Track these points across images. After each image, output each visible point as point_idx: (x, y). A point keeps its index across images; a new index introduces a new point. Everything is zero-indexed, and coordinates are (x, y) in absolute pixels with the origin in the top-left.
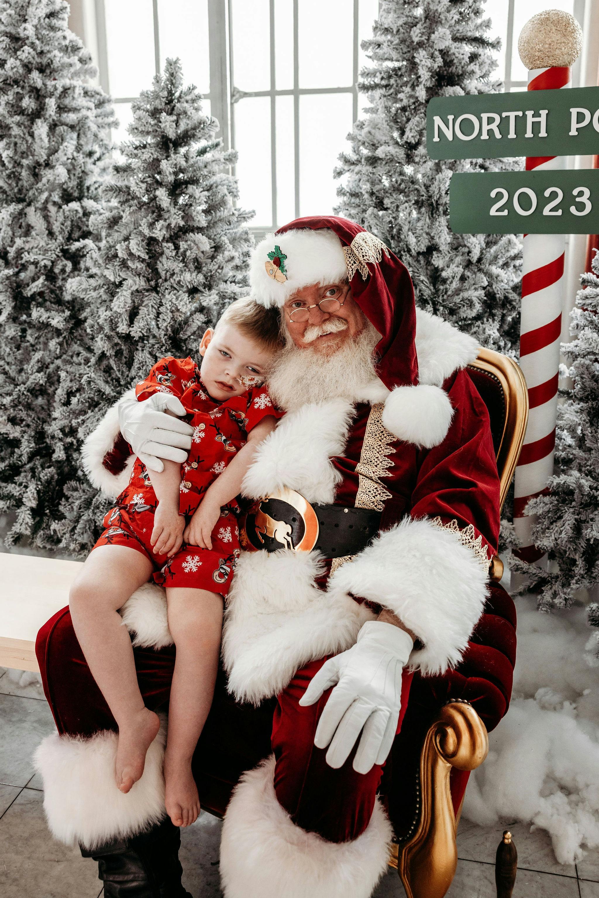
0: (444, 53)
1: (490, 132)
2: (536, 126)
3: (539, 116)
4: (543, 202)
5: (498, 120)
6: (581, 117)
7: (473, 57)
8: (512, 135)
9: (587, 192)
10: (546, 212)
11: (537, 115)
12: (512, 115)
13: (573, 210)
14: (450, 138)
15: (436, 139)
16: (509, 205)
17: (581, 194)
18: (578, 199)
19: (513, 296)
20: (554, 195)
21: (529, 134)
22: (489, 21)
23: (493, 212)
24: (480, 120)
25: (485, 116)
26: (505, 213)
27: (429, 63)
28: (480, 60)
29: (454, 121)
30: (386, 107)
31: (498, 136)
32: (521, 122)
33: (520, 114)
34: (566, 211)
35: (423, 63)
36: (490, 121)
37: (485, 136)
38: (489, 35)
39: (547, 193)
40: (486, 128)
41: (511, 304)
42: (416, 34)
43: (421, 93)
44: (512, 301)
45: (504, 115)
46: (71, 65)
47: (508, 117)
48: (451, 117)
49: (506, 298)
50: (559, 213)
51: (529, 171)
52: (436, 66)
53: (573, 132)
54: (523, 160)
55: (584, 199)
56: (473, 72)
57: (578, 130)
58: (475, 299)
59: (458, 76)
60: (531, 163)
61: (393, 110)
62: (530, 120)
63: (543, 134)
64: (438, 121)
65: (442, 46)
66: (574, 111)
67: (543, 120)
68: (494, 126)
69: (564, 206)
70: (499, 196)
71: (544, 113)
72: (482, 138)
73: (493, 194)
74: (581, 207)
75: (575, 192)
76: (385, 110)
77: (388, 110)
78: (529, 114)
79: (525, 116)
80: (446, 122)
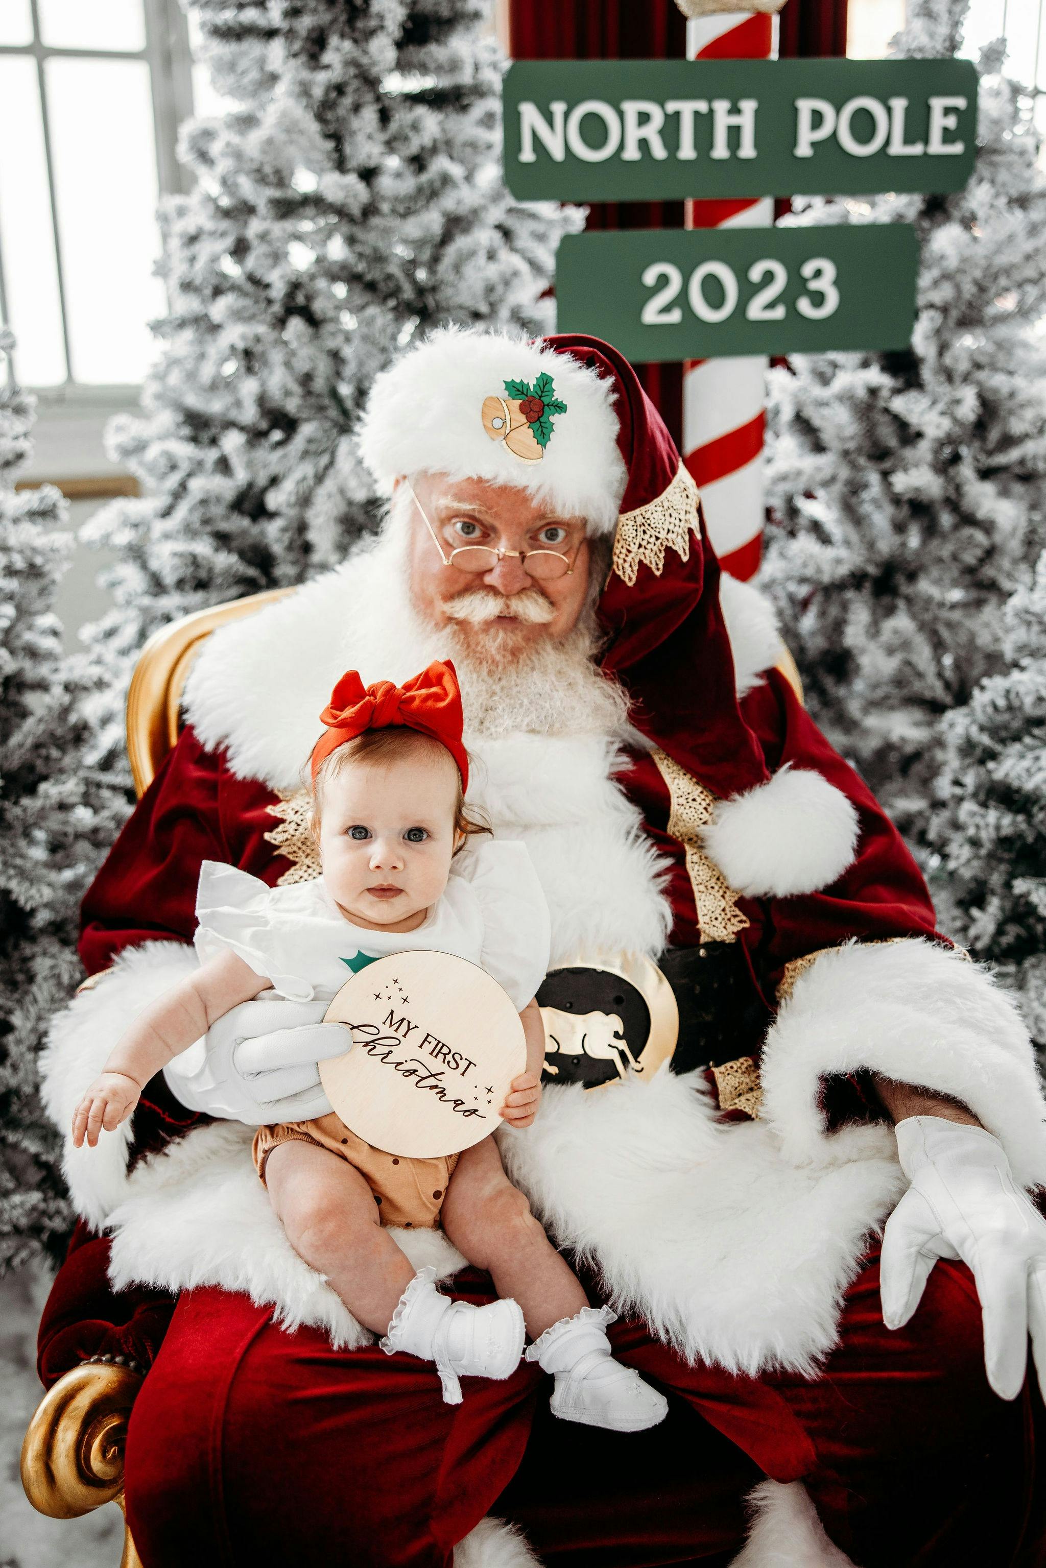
1: (643, 144)
2: (734, 133)
3: (740, 112)
4: (748, 291)
5: (658, 119)
6: (817, 119)
8: (687, 152)
9: (829, 269)
10: (756, 311)
11: (735, 110)
12: (687, 109)
13: (804, 306)
14: (558, 154)
15: (528, 156)
16: (682, 300)
17: (818, 273)
18: (812, 285)
20: (769, 277)
21: (720, 151)
23: (651, 314)
24: (621, 115)
25: (631, 108)
26: (675, 316)
29: (567, 115)
31: (659, 151)
32: (704, 123)
33: (703, 106)
34: (792, 310)
36: (644, 118)
37: (632, 153)
40: (634, 133)
45: (670, 107)
47: (677, 114)
50: (779, 313)
51: (703, 230)
53: (803, 150)
55: (826, 284)
57: (814, 145)
62: (722, 121)
63: (747, 151)
64: (529, 113)
66: (805, 106)
67: (747, 120)
68: (651, 132)
69: (788, 298)
70: (663, 280)
71: (749, 106)
72: (626, 157)
73: (650, 277)
74: (818, 299)
75: (808, 270)
76: (297, 89)
77: (305, 91)
78: (721, 107)
79: (711, 111)
80: (549, 118)
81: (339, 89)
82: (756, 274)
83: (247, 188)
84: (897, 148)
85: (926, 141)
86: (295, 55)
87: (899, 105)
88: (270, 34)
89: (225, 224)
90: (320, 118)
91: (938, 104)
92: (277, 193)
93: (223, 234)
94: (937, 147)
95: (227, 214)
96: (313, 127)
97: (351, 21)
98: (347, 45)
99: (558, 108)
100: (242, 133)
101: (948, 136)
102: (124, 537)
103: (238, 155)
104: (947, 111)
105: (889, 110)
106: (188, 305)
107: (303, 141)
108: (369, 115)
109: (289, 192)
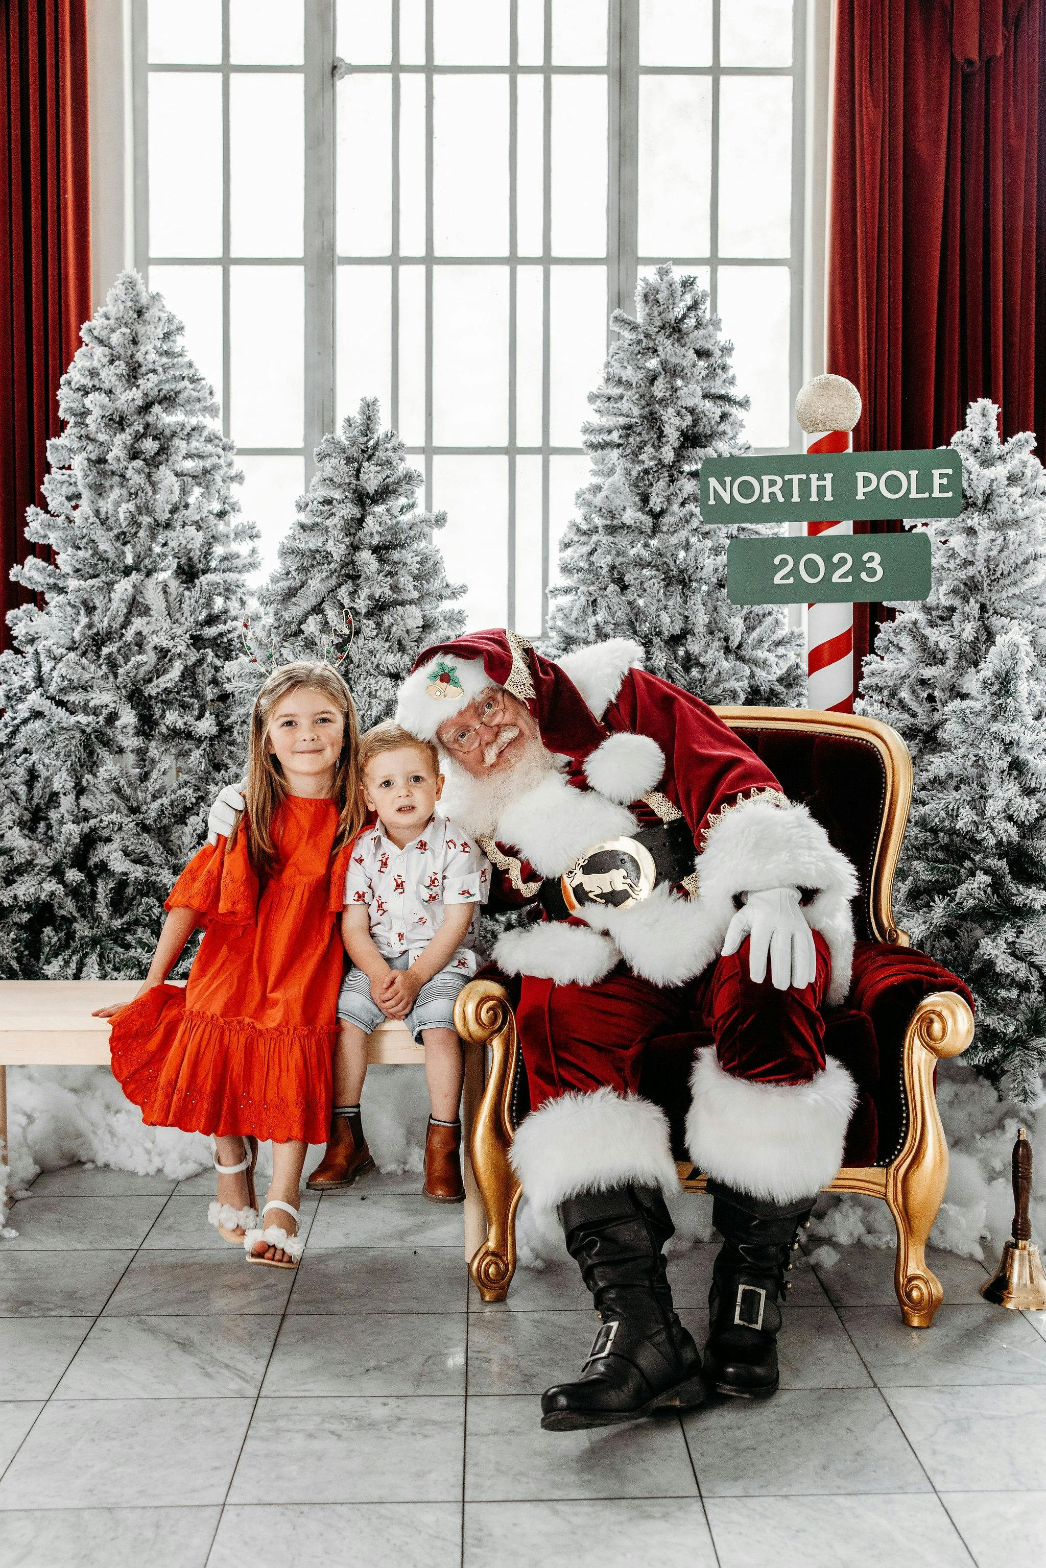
0: (692, 411)
1: (772, 495)
2: (821, 490)
3: (825, 479)
4: (831, 568)
5: (780, 483)
6: (867, 482)
7: (724, 417)
8: (796, 499)
9: (877, 557)
10: (836, 578)
11: (821, 478)
12: (796, 478)
13: (863, 576)
14: (728, 501)
15: (712, 502)
16: (795, 572)
17: (871, 559)
18: (868, 565)
19: (779, 688)
20: (843, 561)
21: (814, 498)
22: (734, 377)
23: (777, 580)
24: (761, 483)
25: (766, 479)
26: (791, 581)
27: (677, 421)
28: (731, 419)
29: (732, 483)
30: (626, 469)
31: (781, 499)
32: (805, 486)
33: (804, 477)
34: (857, 578)
35: (672, 421)
36: (772, 483)
37: (766, 500)
38: (736, 392)
39: (835, 560)
40: (767, 491)
41: (777, 699)
42: (660, 389)
43: (668, 455)
44: (779, 694)
45: (787, 477)
46: (199, 400)
47: (791, 480)
48: (728, 479)
49: (772, 690)
50: (850, 579)
51: (812, 537)
52: (684, 425)
53: (860, 497)
54: (805, 525)
55: (875, 565)
56: (724, 433)
57: (864, 494)
58: (739, 689)
59: (706, 436)
60: (814, 528)
61: (634, 473)
62: (815, 483)
63: (829, 497)
64: (713, 482)
65: (690, 403)
66: (860, 475)
67: (828, 483)
68: (776, 489)
69: (854, 571)
70: (784, 563)
71: (829, 476)
72: (763, 501)
73: (777, 561)
74: (872, 572)
75: (865, 557)
76: (624, 472)
77: (628, 472)
78: (814, 477)
79: (809, 479)
80: (723, 484)
81: (646, 472)
83: (599, 521)
84: (913, 495)
85: (931, 492)
86: (626, 457)
87: (913, 473)
88: (618, 446)
89: (584, 538)
90: (635, 486)
91: (936, 473)
92: (609, 522)
93: (584, 543)
94: (936, 494)
95: (585, 533)
96: (628, 490)
97: (658, 438)
98: (652, 450)
100: (595, 494)
101: (942, 488)
103: (589, 504)
104: (941, 476)
105: (908, 477)
107: (623, 497)
108: (662, 484)
109: (615, 522)
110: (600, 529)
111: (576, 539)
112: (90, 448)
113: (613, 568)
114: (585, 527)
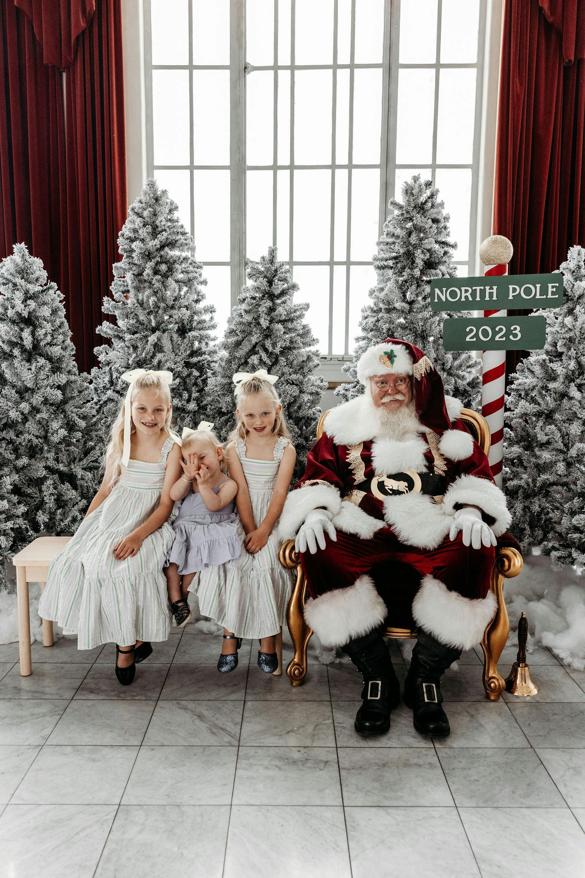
0: (429, 250)
1: (466, 297)
2: (491, 294)
3: (493, 289)
4: (495, 333)
5: (470, 290)
6: (514, 290)
7: (445, 253)
8: (478, 299)
9: (518, 328)
10: (497, 338)
11: (491, 288)
12: (478, 288)
13: (511, 337)
14: (444, 300)
15: (436, 300)
16: (476, 335)
17: (515, 329)
18: (514, 332)
19: (468, 389)
20: (501, 330)
21: (487, 298)
23: (468, 339)
24: (461, 291)
25: (463, 289)
26: (475, 339)
27: (422, 256)
28: (448, 255)
29: (446, 291)
31: (470, 299)
32: (483, 292)
33: (482, 288)
34: (508, 338)
35: (420, 256)
36: (466, 291)
37: (463, 299)
40: (464, 295)
41: (467, 394)
42: (413, 239)
43: (417, 273)
44: (468, 391)
45: (474, 288)
46: (186, 244)
47: (476, 290)
49: (465, 389)
50: (504, 339)
51: (486, 318)
52: (426, 258)
53: (511, 298)
54: (482, 312)
55: (517, 332)
56: (445, 262)
57: (513, 296)
58: (450, 390)
59: (435, 263)
60: (487, 313)
61: (400, 282)
62: (488, 291)
63: (495, 298)
64: (437, 289)
65: (428, 247)
66: (511, 287)
67: (494, 291)
68: (468, 294)
69: (506, 335)
70: (471, 331)
71: (495, 287)
72: (462, 300)
73: (468, 330)
74: (515, 336)
75: (512, 328)
76: (395, 281)
77: (397, 282)
78: (487, 288)
79: (485, 289)
80: (442, 292)
81: (406, 281)
82: (497, 329)
83: (381, 305)
84: (538, 297)
85: (547, 295)
86: (395, 274)
87: (538, 286)
88: (391, 268)
89: (374, 314)
90: (400, 288)
91: (550, 285)
92: (387, 307)
93: (374, 317)
94: (550, 296)
95: (375, 312)
96: (397, 291)
97: (412, 264)
98: (409, 270)
99: (444, 289)
100: (380, 292)
101: (553, 293)
102: (342, 392)
103: (378, 298)
104: (553, 287)
105: (536, 288)
106: (362, 334)
107: (394, 294)
108: (414, 287)
109: (390, 307)
110: (383, 310)
111: (370, 314)
112: (134, 268)
113: (389, 329)
114: (375, 308)
